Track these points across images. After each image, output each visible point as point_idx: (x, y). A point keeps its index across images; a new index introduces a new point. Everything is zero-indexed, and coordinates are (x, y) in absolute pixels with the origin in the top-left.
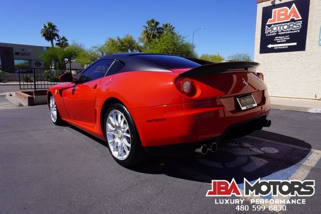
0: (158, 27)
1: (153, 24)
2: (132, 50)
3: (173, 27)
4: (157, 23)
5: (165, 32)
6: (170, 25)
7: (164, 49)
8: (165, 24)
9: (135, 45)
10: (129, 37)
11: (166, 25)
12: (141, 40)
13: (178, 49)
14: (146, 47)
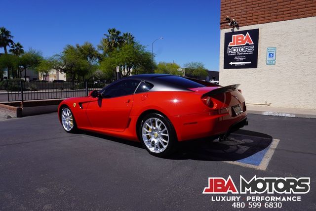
0: (119, 36)
1: (115, 33)
2: (91, 58)
3: (133, 36)
4: (118, 33)
5: (126, 42)
6: (131, 34)
7: (126, 58)
8: (126, 33)
9: (94, 53)
10: (88, 44)
11: (127, 35)
12: (100, 48)
13: (139, 58)
14: (105, 55)
